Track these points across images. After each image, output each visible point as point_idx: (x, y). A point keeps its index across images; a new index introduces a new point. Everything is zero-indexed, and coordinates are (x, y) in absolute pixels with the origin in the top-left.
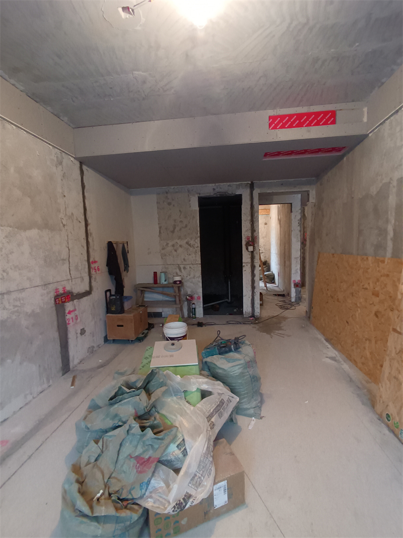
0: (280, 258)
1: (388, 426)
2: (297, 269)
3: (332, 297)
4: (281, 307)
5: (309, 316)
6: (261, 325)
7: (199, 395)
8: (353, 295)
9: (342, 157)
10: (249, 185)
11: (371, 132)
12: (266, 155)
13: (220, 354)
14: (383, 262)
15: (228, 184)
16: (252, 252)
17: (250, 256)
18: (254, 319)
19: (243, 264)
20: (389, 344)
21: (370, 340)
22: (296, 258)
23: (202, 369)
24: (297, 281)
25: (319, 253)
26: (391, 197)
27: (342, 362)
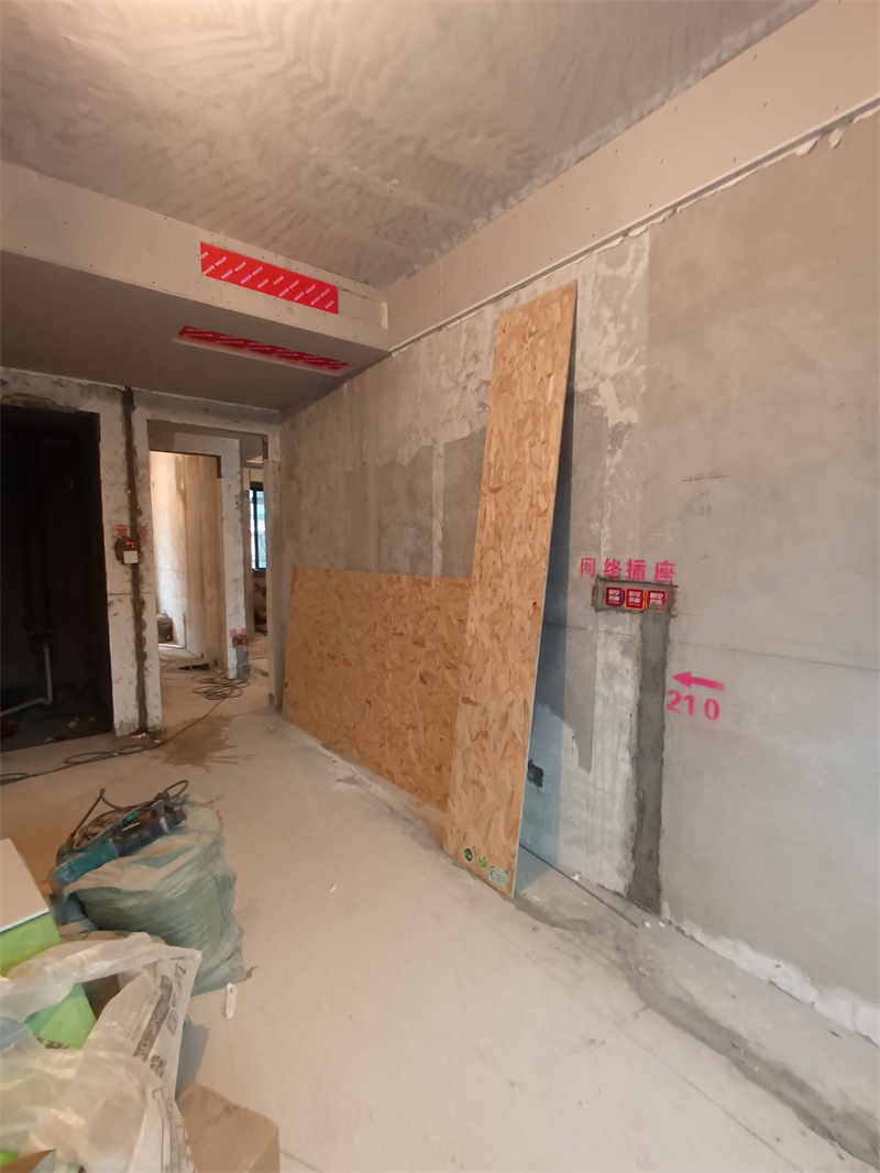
0: (188, 581)
1: (469, 870)
2: (238, 605)
3: (333, 658)
4: (209, 695)
5: (278, 704)
6: (171, 747)
7: (83, 1001)
8: (376, 650)
9: (339, 382)
10: (119, 395)
11: (395, 350)
12: (185, 332)
13: (123, 853)
14: (428, 584)
15: (55, 377)
16: (135, 567)
17: (128, 577)
18: (148, 736)
19: (110, 599)
20: (458, 726)
21: (414, 728)
22: (236, 580)
23: (61, 920)
24: (239, 632)
25: (295, 569)
26: (435, 473)
27: (369, 782)
